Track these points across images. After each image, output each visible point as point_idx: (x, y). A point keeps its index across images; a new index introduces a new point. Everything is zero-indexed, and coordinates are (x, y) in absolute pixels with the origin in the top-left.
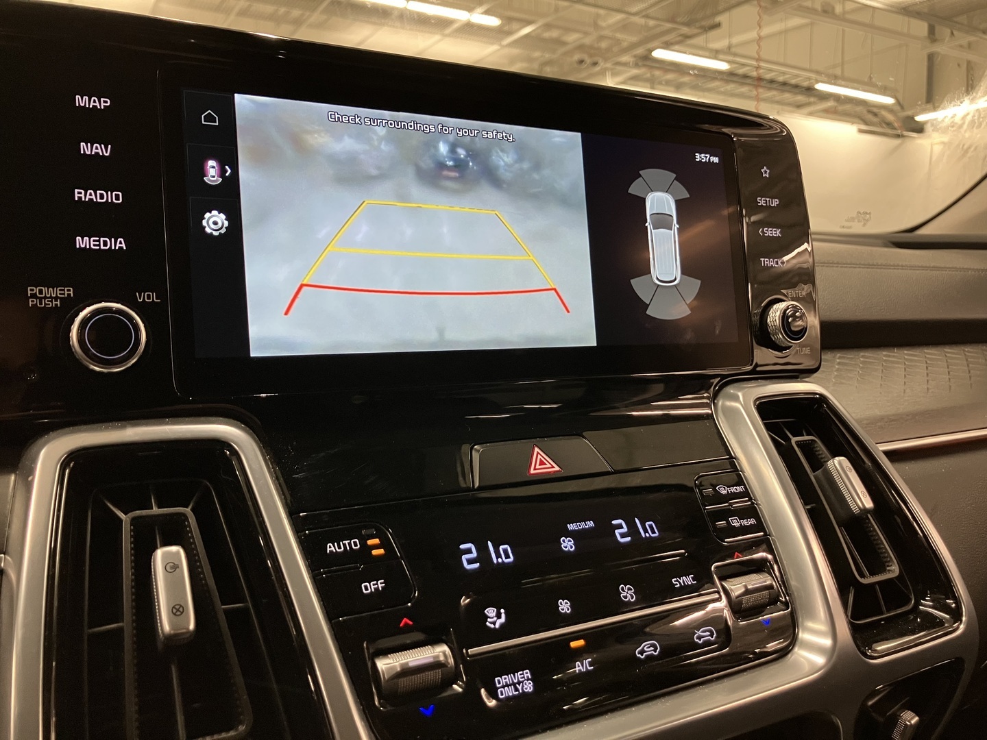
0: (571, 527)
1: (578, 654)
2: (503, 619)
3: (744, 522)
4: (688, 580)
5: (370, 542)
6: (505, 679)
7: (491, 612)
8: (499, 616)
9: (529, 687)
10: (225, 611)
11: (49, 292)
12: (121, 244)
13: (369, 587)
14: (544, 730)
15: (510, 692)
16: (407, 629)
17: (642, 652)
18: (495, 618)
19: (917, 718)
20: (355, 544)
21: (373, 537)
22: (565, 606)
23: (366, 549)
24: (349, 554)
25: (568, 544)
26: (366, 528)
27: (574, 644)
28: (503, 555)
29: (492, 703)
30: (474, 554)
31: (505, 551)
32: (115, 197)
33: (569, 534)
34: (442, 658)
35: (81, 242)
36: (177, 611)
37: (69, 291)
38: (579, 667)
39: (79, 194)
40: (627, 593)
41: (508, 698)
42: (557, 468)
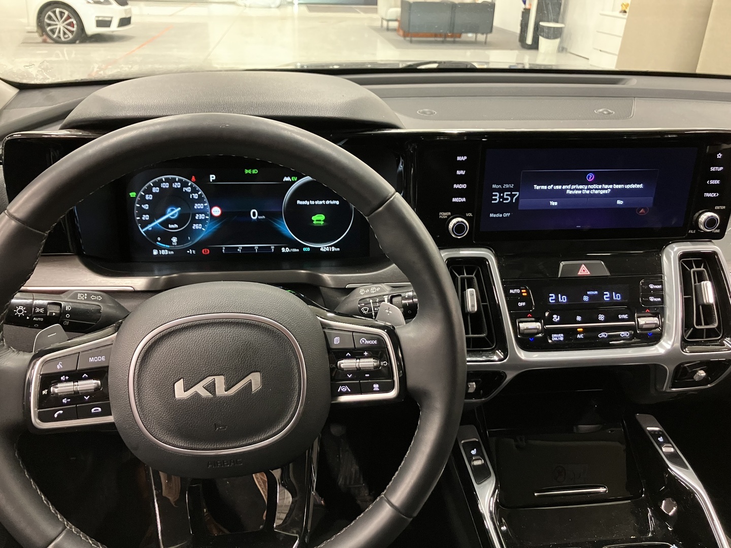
0: (588, 293)
1: (580, 333)
2: (558, 319)
3: (656, 300)
4: (625, 316)
5: (522, 291)
6: (555, 335)
7: (555, 316)
8: (557, 318)
9: (562, 339)
10: (483, 305)
11: (445, 214)
12: (464, 200)
13: (520, 304)
14: (564, 351)
15: (556, 339)
16: (530, 317)
17: (600, 336)
18: (556, 318)
19: (705, 374)
20: (518, 291)
21: (523, 289)
22: (579, 318)
23: (521, 293)
24: (516, 294)
25: (586, 298)
26: (522, 286)
27: (578, 330)
28: (563, 299)
29: (550, 341)
30: (554, 298)
31: (564, 298)
32: (464, 186)
33: (587, 295)
34: (538, 327)
35: (454, 200)
36: (473, 306)
37: (450, 213)
38: (579, 336)
39: (455, 186)
40: (601, 317)
41: (555, 341)
42: (589, 273)
